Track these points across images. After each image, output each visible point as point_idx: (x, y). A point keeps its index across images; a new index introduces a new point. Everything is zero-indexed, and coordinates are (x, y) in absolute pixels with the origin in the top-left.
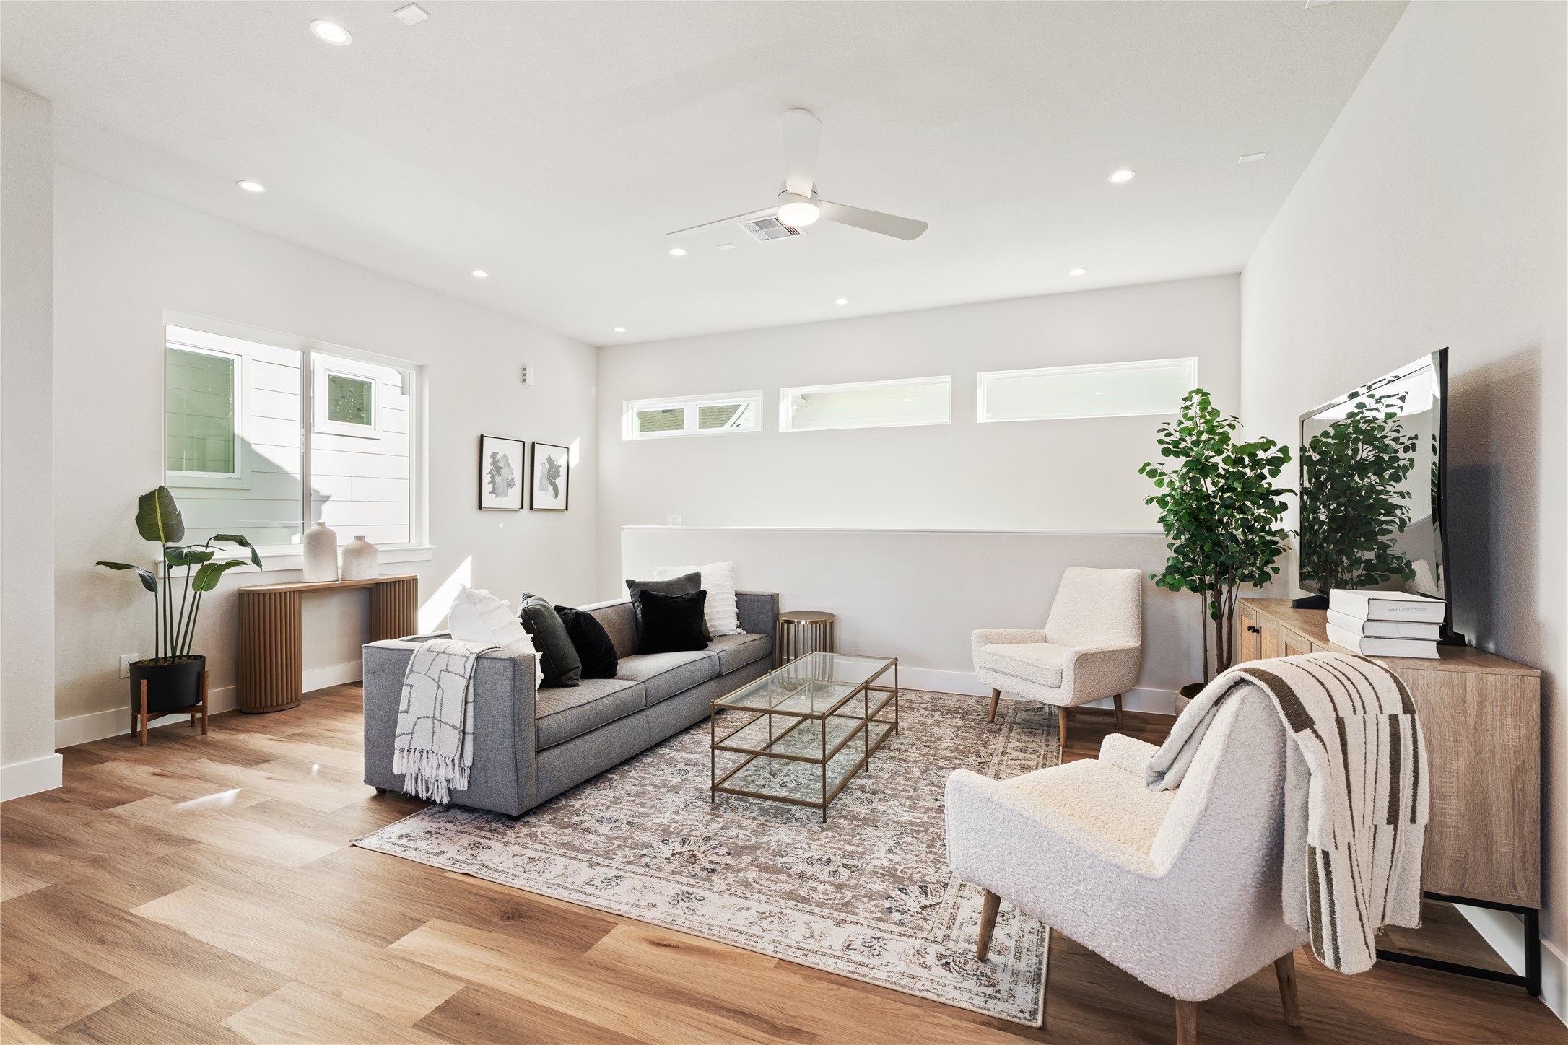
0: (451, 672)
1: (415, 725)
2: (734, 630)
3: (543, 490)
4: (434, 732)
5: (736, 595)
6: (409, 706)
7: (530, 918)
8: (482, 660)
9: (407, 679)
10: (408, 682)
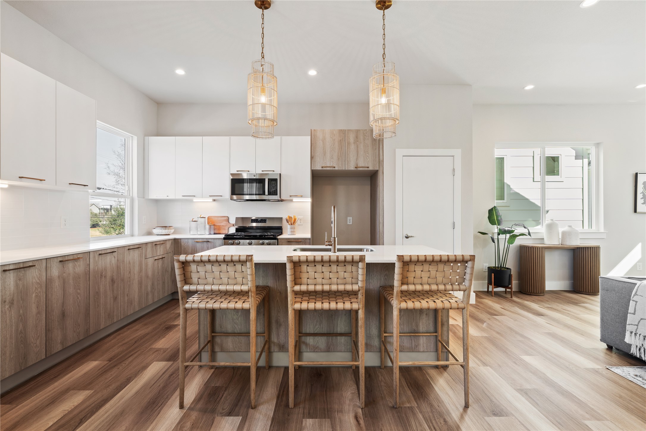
1: (639, 321)
6: (635, 311)
9: (633, 297)
10: (634, 299)
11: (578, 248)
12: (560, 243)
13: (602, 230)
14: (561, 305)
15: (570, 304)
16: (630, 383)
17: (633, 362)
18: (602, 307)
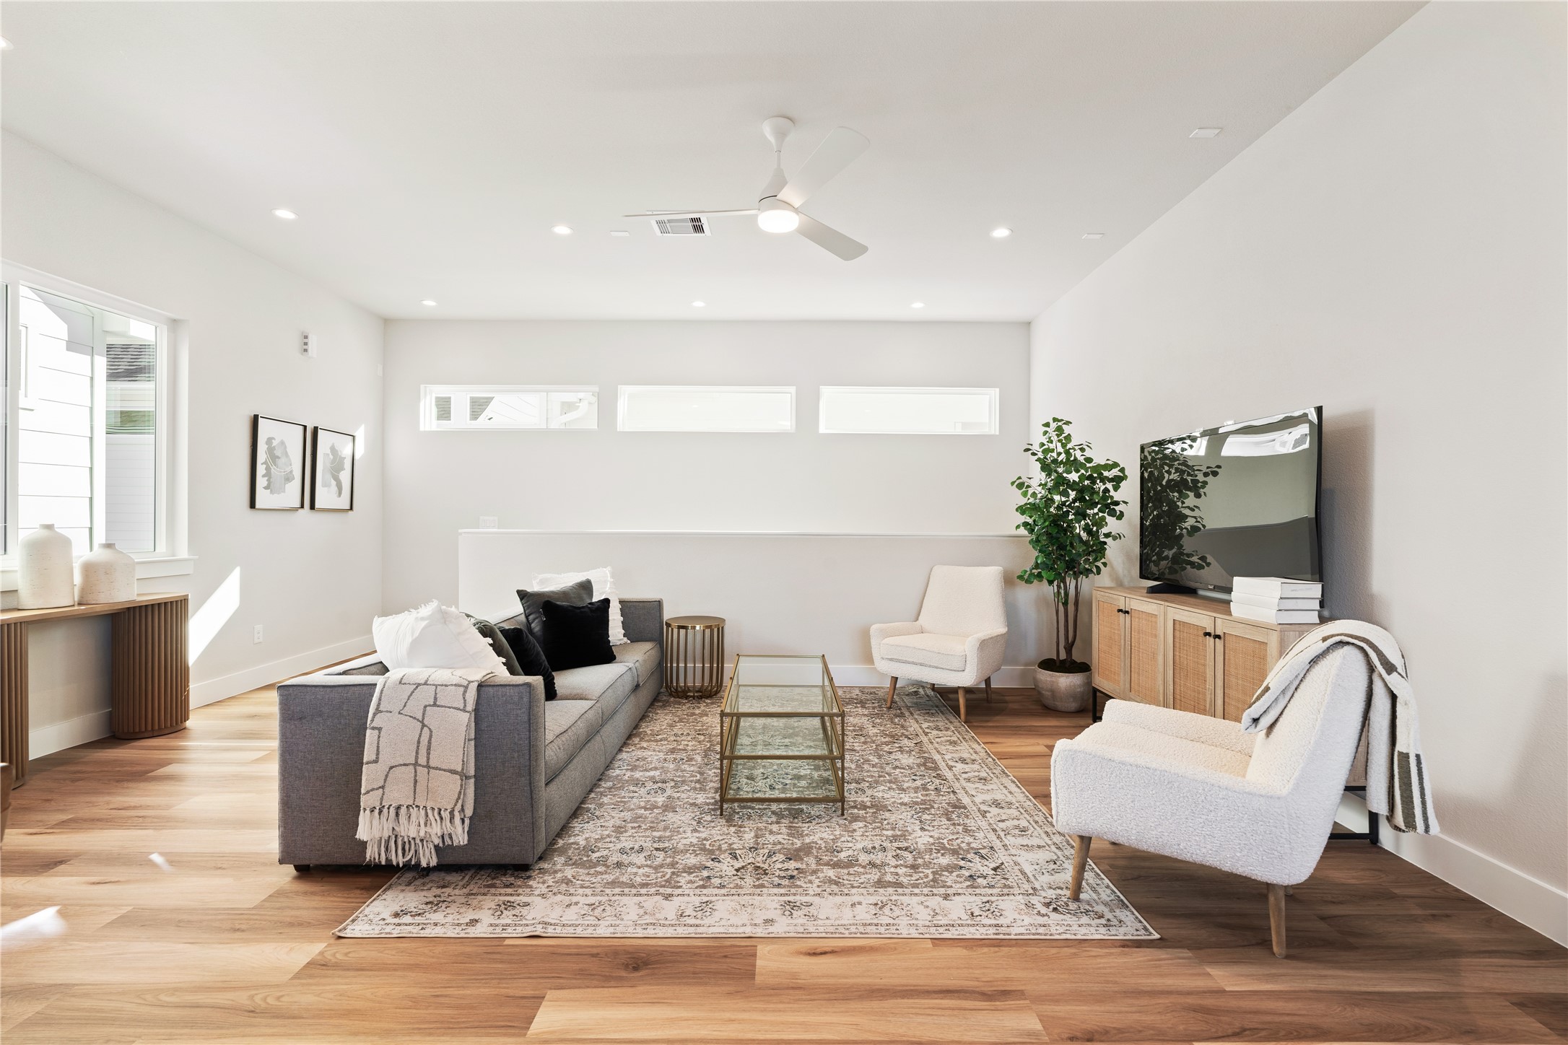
0: (442, 706)
1: (387, 776)
2: (620, 640)
3: (326, 487)
4: (416, 782)
5: (621, 602)
6: (378, 754)
7: (657, 962)
8: (483, 688)
9: (372, 721)
10: (374, 724)
11: (129, 609)
12: (76, 599)
13: (183, 552)
14: (102, 799)
15: (126, 784)
16: (403, 945)
17: (367, 881)
18: (286, 768)
